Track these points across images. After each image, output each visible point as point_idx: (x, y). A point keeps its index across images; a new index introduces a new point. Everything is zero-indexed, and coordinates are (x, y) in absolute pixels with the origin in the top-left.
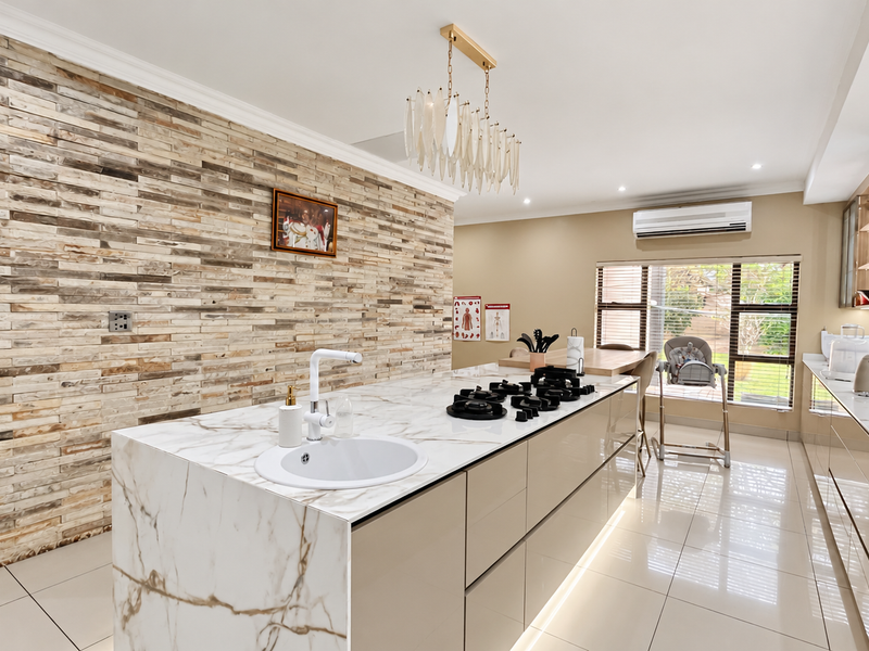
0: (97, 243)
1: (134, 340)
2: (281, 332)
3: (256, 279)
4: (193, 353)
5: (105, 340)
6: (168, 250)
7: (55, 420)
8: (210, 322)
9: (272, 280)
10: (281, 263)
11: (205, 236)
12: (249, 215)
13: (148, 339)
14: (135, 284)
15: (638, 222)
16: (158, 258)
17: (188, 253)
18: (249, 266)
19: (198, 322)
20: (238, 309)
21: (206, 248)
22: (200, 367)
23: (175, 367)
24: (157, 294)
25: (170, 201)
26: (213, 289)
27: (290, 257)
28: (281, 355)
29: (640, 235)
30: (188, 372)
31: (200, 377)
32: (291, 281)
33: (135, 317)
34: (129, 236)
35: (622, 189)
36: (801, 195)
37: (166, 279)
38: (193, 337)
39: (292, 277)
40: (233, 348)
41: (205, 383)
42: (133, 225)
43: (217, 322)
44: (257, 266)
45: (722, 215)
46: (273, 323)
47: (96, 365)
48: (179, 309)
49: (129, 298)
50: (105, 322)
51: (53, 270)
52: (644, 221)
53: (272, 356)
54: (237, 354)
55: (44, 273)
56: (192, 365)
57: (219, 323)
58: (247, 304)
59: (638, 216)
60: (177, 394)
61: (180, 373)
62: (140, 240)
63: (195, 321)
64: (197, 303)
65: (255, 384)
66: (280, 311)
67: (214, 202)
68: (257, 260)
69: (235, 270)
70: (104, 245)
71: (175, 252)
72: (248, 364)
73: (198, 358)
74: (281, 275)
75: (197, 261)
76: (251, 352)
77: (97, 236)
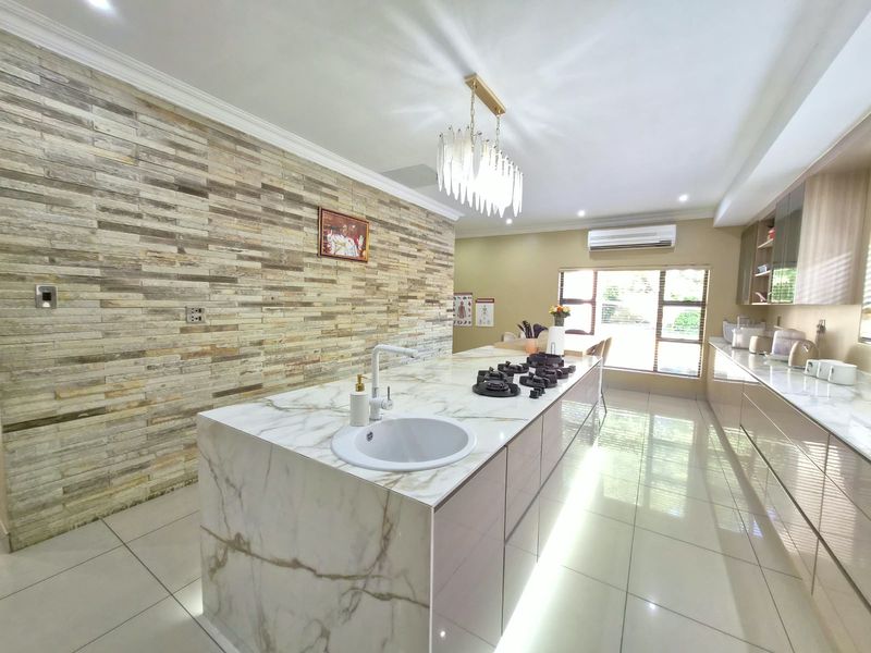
0: (174, 249)
1: (207, 329)
2: (326, 322)
3: (306, 280)
4: (256, 340)
5: (183, 330)
6: (234, 255)
7: (142, 397)
8: (269, 315)
9: (319, 281)
10: (325, 267)
11: (265, 244)
12: (300, 229)
13: (220, 328)
14: (207, 284)
15: (592, 239)
16: (227, 262)
17: (252, 259)
18: (300, 270)
19: (260, 315)
20: (291, 304)
21: (266, 255)
22: (262, 352)
23: (243, 351)
24: (227, 292)
25: (236, 215)
26: (272, 288)
27: (332, 262)
28: (325, 340)
29: (593, 248)
30: (253, 355)
31: (262, 358)
32: (333, 282)
33: (207, 311)
34: (202, 243)
35: (582, 214)
36: (712, 219)
37: (233, 280)
38: (256, 326)
39: (334, 278)
40: (289, 335)
41: (267, 363)
42: (205, 234)
43: (275, 315)
44: (306, 269)
45: (655, 234)
46: (320, 314)
47: (175, 351)
48: (244, 304)
49: (202, 296)
50: (182, 315)
51: (137, 271)
52: (596, 238)
53: (319, 341)
54: (291, 340)
55: (129, 274)
56: (255, 349)
57: (279, 315)
58: (299, 299)
59: (592, 234)
60: (242, 374)
61: (246, 356)
62: (211, 247)
63: (257, 313)
64: (259, 299)
65: (306, 363)
66: (325, 305)
67: (272, 217)
68: (306, 264)
69: (290, 273)
70: (181, 251)
71: (240, 258)
72: (301, 348)
73: (260, 343)
74: (325, 277)
75: (258, 265)
76: (302, 339)
77: (175, 244)
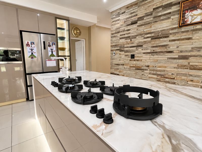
0: (130, 40)
1: (135, 60)
2: (181, 61)
3: (170, 41)
4: (147, 65)
5: (130, 60)
6: (143, 38)
8: (152, 57)
9: (178, 40)
10: (183, 32)
11: (152, 31)
12: (169, 18)
13: (137, 60)
14: (135, 48)
16: (140, 41)
17: (148, 37)
18: (168, 37)
19: (149, 57)
20: (162, 52)
21: (153, 35)
23: (142, 68)
24: (140, 49)
25: (144, 25)
26: (154, 47)
30: (145, 70)
31: (148, 72)
32: (189, 39)
33: (135, 55)
34: (135, 37)
37: (141, 46)
38: (147, 61)
39: (190, 36)
40: (159, 65)
41: (150, 74)
42: (136, 34)
43: (154, 57)
44: (170, 36)
46: (177, 57)
47: (128, 65)
48: (144, 53)
49: (134, 51)
50: (130, 57)
51: (124, 47)
53: (176, 69)
54: (159, 67)
55: (122, 48)
56: (147, 68)
57: (156, 57)
58: (166, 50)
60: (142, 75)
61: (143, 70)
62: (137, 37)
64: (149, 51)
65: (167, 78)
66: (181, 52)
67: (157, 19)
68: (171, 34)
69: (161, 40)
70: (131, 40)
71: (144, 38)
72: (164, 71)
73: (148, 66)
74: (182, 37)
75: (150, 39)
76: (165, 67)
77: (130, 39)
